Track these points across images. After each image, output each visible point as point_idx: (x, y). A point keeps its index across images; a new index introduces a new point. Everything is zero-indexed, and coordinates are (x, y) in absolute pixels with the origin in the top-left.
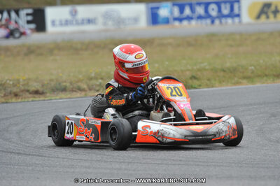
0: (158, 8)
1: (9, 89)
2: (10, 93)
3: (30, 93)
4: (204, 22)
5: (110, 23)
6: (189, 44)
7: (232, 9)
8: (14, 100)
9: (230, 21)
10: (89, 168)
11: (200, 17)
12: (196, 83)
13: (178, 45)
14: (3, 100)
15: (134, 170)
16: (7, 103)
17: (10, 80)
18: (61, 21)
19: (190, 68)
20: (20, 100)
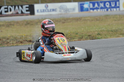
0: (83, 4)
1: (18, 40)
2: (19, 42)
3: (28, 42)
4: (103, 10)
5: (62, 11)
6: (97, 20)
7: (116, 4)
8: (20, 45)
9: (115, 9)
10: (53, 74)
11: (102, 8)
12: (100, 36)
13: (92, 20)
14: (16, 45)
15: (73, 75)
16: (17, 46)
17: (19, 36)
18: (41, 10)
19: (97, 30)
20: (23, 45)
